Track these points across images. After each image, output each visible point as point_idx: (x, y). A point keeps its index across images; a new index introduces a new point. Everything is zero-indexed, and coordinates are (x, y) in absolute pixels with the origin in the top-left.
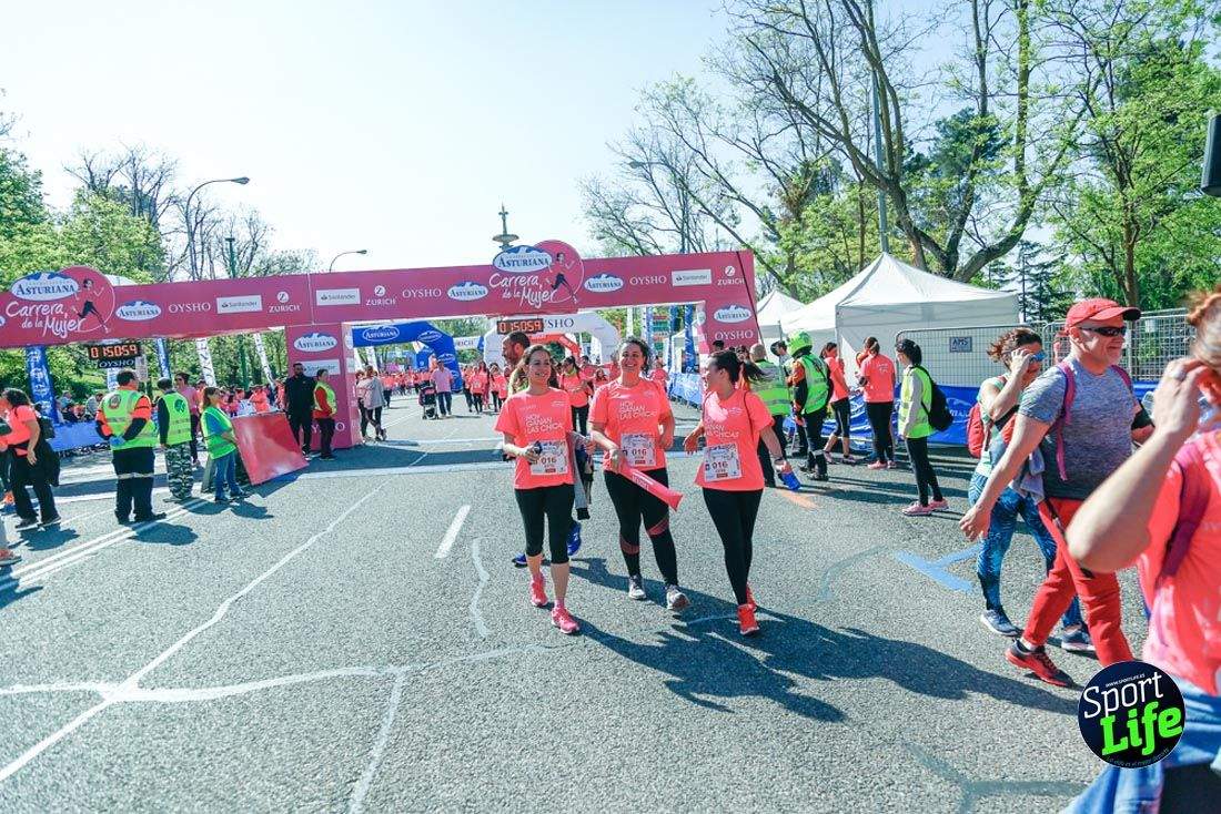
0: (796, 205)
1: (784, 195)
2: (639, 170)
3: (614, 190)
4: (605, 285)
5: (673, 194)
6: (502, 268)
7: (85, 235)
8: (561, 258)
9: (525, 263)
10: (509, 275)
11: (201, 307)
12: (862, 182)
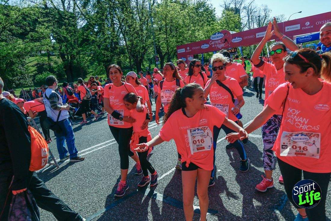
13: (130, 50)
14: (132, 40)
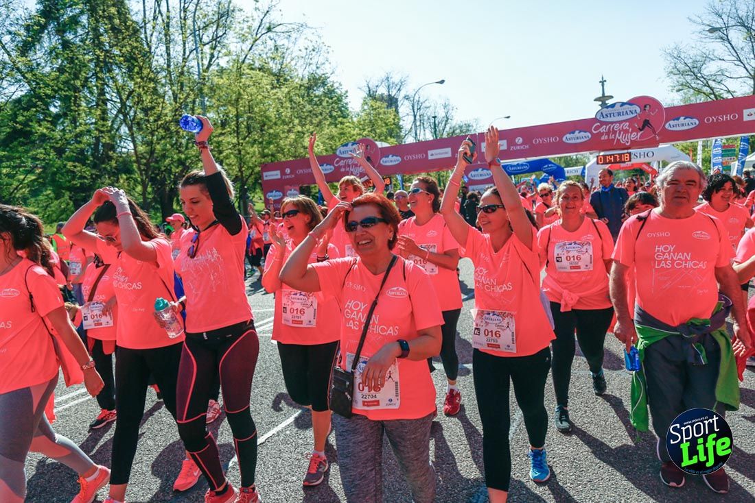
2: (717, 34)
4: (683, 125)
6: (602, 119)
8: (647, 108)
9: (619, 114)
10: (607, 123)
11: (420, 156)
13: (145, 165)
14: (152, 142)
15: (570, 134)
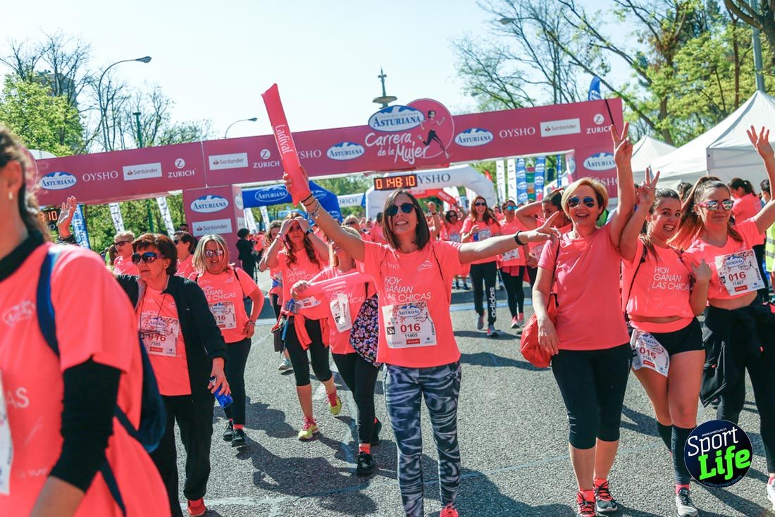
0: (668, 49)
1: (655, 40)
2: (509, 26)
3: (485, 47)
4: (475, 139)
5: (544, 48)
7: (14, 115)
8: (433, 115)
9: (398, 122)
10: (384, 133)
11: (109, 175)
12: (735, 22)
15: (336, 146)
